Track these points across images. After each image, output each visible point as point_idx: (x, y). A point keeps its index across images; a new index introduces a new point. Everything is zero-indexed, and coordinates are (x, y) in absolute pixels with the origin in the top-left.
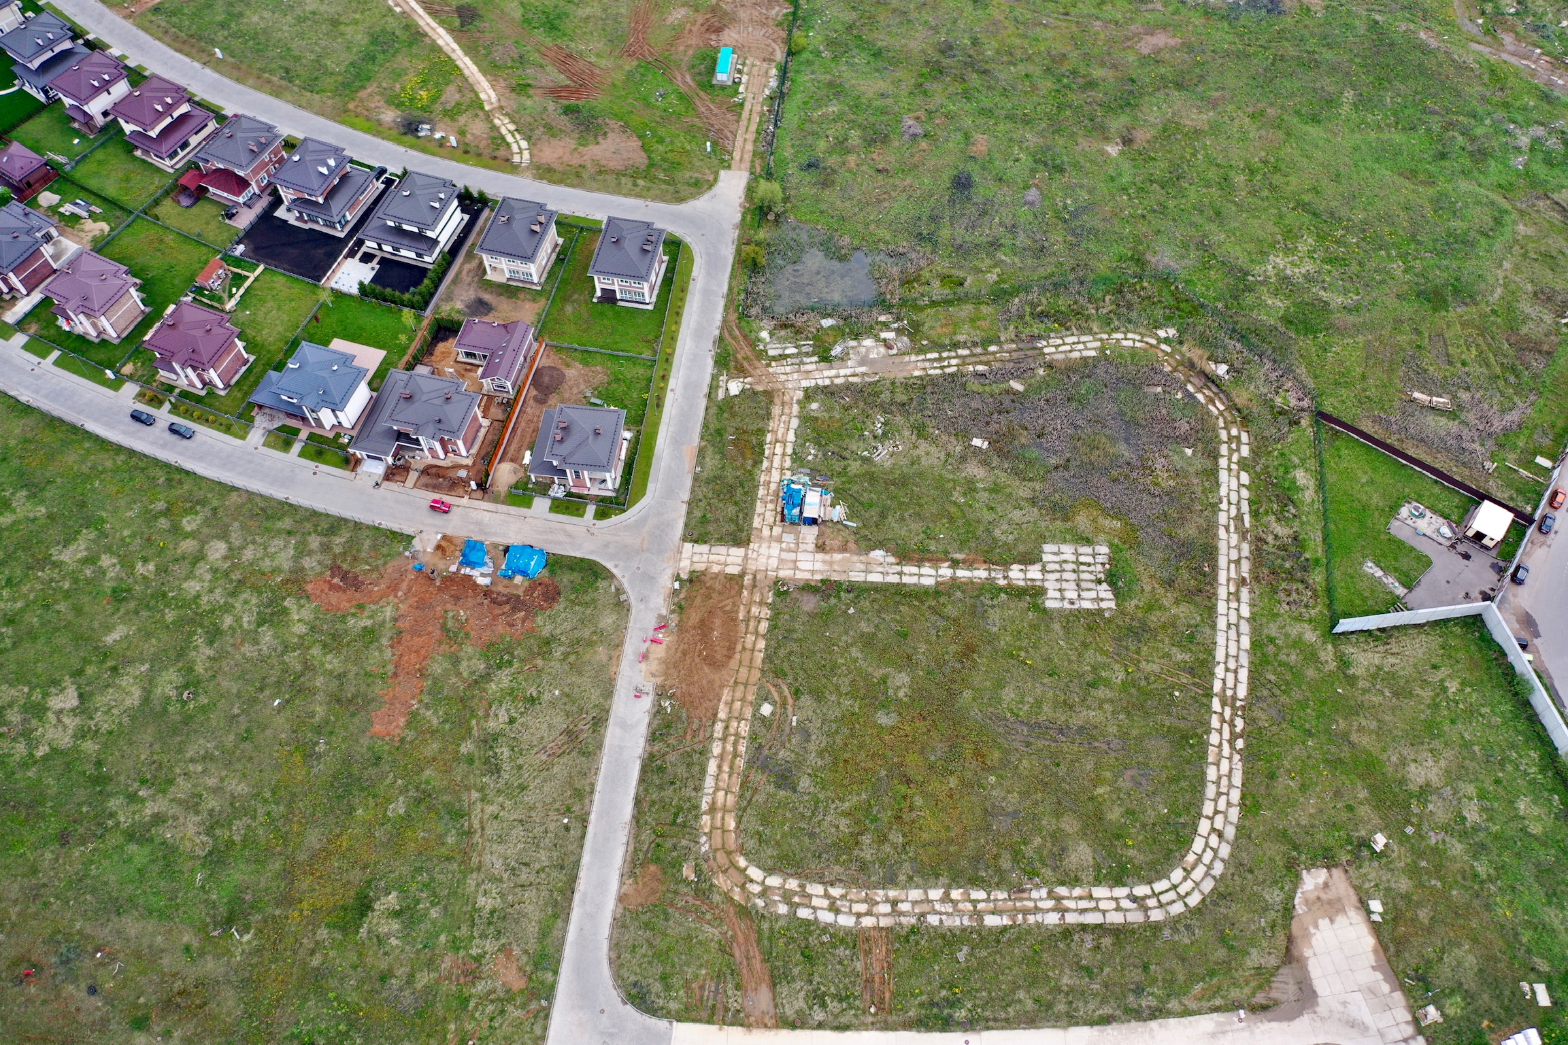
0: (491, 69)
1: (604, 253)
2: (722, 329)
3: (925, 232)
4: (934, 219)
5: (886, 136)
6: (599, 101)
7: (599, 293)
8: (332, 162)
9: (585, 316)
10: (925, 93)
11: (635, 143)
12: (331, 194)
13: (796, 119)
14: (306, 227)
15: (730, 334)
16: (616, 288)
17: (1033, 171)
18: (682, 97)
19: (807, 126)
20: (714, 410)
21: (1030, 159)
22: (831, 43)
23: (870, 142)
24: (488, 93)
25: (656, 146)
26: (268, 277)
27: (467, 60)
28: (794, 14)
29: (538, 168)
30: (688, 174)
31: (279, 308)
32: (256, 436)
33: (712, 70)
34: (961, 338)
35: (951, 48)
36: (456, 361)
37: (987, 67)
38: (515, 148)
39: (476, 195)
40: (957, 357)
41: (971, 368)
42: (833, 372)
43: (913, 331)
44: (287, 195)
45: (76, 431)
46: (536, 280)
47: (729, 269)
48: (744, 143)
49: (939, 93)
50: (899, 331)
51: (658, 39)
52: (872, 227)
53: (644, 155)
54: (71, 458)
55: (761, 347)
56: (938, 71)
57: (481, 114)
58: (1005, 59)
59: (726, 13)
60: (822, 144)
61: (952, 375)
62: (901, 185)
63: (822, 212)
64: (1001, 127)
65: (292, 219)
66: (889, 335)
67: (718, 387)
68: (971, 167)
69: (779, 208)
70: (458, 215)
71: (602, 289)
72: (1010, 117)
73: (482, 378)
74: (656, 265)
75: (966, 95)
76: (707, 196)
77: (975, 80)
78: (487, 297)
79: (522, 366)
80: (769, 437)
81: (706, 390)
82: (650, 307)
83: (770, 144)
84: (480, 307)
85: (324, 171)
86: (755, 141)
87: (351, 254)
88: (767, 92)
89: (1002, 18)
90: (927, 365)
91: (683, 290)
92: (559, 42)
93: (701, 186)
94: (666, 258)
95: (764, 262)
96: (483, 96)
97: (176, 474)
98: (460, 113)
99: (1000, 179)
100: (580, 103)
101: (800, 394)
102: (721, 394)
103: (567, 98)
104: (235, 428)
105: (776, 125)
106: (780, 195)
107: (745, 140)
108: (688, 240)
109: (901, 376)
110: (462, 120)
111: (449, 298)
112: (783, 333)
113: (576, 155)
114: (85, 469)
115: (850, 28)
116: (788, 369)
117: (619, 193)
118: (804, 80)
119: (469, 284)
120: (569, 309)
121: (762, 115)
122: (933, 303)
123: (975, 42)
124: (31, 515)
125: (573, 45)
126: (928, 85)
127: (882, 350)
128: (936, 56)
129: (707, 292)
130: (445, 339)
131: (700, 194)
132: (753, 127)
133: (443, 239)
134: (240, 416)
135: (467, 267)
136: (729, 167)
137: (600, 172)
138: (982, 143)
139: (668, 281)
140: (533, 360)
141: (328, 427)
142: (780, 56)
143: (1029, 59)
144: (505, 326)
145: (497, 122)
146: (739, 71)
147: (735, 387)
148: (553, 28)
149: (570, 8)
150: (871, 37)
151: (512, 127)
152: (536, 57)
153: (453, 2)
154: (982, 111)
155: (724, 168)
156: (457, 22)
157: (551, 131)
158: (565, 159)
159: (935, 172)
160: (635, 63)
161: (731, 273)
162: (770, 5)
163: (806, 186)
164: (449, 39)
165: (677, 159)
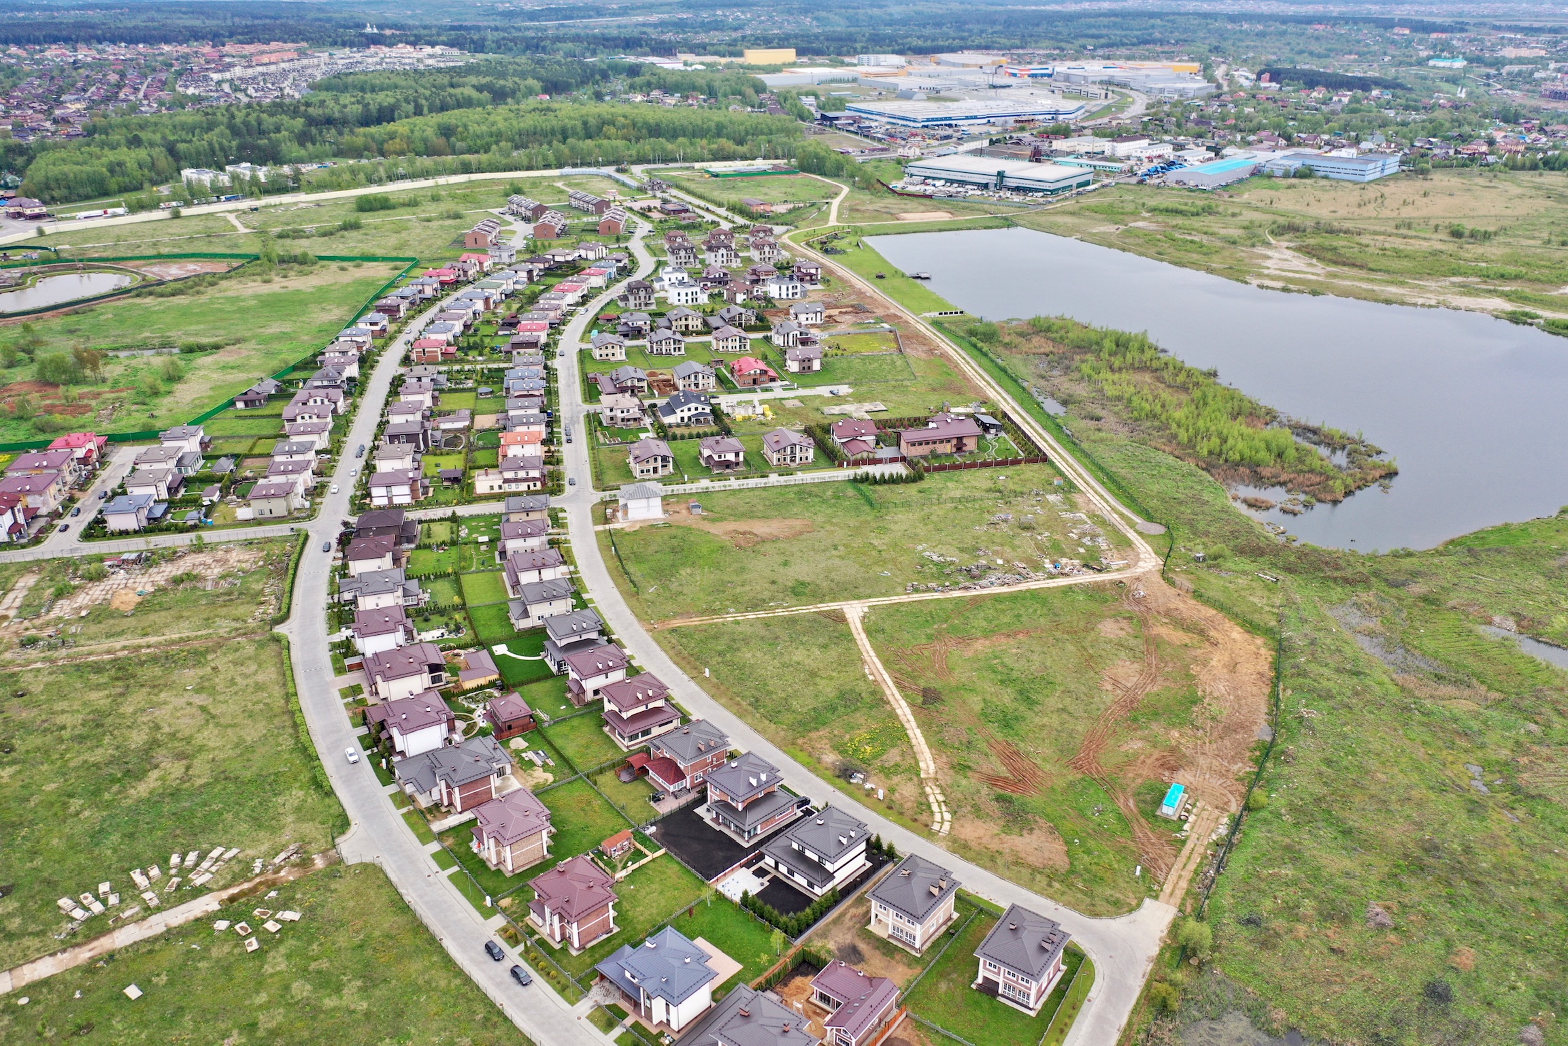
0: (938, 745)
1: (998, 938)
3: (1383, 1035)
4: (1395, 1022)
5: (1346, 916)
6: (1035, 799)
7: (980, 980)
8: (763, 777)
9: (959, 999)
10: (1400, 886)
11: (1059, 846)
12: (751, 806)
13: (1242, 871)
14: (718, 828)
16: (1000, 980)
17: (1534, 1007)
18: (1120, 818)
19: (1254, 881)
21: (1531, 992)
22: (1293, 809)
23: (1326, 916)
24: (928, 763)
25: (1081, 855)
26: (664, 861)
27: (918, 732)
28: (1258, 774)
29: (955, 841)
30: (1109, 892)
31: (661, 893)
32: (585, 1006)
33: (1159, 800)
35: (1437, 848)
36: (808, 1001)
37: (1480, 878)
38: (938, 817)
39: (885, 847)
44: (713, 795)
45: (434, 943)
46: (917, 945)
47: (1133, 1002)
48: (1178, 879)
49: (1416, 890)
51: (1108, 760)
52: (1316, 1008)
53: (1066, 859)
54: (415, 967)
56: (1420, 869)
57: (915, 779)
58: (1504, 875)
59: (1184, 756)
60: (1268, 903)
62: (1359, 973)
63: (1256, 974)
64: (1494, 945)
65: (708, 818)
68: (1450, 978)
69: (1205, 955)
70: (861, 859)
71: (985, 978)
72: (1506, 938)
73: (828, 1025)
74: (1051, 969)
75: (1452, 901)
76: (1125, 919)
77: (1464, 888)
78: (862, 946)
79: (874, 1030)
82: (1033, 1014)
83: (1208, 888)
84: (852, 954)
85: (754, 782)
86: (1191, 881)
87: (748, 865)
88: (1214, 837)
89: (1503, 834)
91: (1075, 1007)
92: (1009, 739)
93: (1119, 907)
94: (1064, 968)
95: (1176, 1006)
96: (922, 765)
97: (496, 1016)
98: (896, 773)
99: (1489, 1004)
100: (1014, 796)
103: (1003, 788)
104: (569, 992)
105: (1218, 870)
106: (1208, 942)
107: (1180, 877)
108: (1093, 957)
110: (896, 779)
111: (824, 935)
113: (996, 840)
114: (420, 981)
115: (1318, 801)
117: (1030, 889)
118: (1257, 836)
119: (849, 929)
120: (943, 986)
121: (1204, 857)
123: (1467, 850)
124: (352, 1007)
125: (1022, 745)
126: (1405, 878)
128: (1418, 853)
129: (1101, 1019)
130: (805, 974)
131: (1120, 915)
132: (1192, 866)
133: (839, 877)
134: (579, 981)
135: (853, 911)
136: (1156, 897)
137: (1016, 863)
138: (1467, 957)
139: (1060, 992)
140: (889, 1025)
141: (655, 1021)
142: (1235, 807)
143: (1535, 883)
144: (870, 980)
145: (928, 790)
146: (1187, 811)
148: (1008, 726)
149: (1029, 714)
150: (1341, 814)
151: (941, 798)
152: (983, 746)
153: (923, 683)
154: (1470, 923)
155: (1151, 897)
156: (920, 700)
157: (978, 812)
158: (984, 841)
159: (1404, 971)
160: (1080, 776)
161: (1135, 1008)
162: (1233, 760)
163: (1241, 941)
164: (908, 711)
165: (1101, 874)
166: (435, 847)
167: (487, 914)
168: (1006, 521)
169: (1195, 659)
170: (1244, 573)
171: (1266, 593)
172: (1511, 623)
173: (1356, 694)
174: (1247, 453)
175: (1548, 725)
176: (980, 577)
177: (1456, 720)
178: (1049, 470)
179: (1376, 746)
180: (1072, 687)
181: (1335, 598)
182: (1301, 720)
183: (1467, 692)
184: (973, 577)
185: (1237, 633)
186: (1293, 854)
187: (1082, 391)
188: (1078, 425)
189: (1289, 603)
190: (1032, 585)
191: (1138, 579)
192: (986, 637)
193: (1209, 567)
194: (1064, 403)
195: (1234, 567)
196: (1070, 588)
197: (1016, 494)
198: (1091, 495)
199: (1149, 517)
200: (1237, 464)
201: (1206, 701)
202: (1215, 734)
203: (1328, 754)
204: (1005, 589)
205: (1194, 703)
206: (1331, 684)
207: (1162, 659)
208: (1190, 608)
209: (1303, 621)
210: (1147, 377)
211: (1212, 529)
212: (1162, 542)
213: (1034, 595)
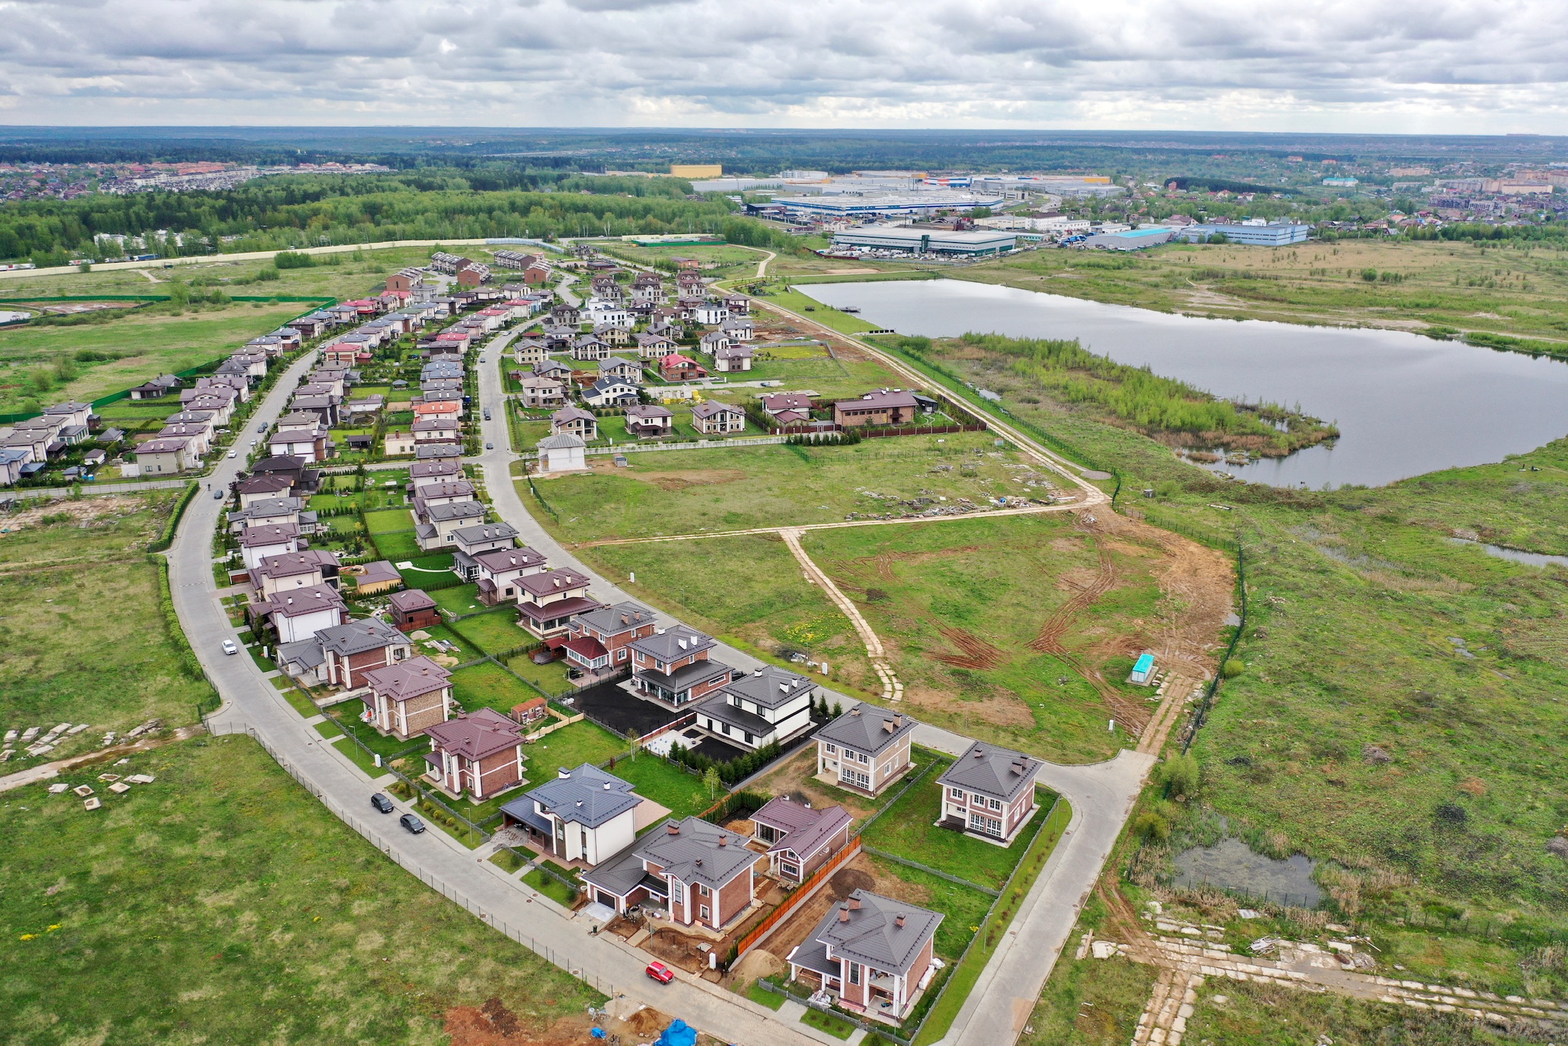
0: (885, 631)
1: (962, 763)
2: (1096, 887)
3: (1398, 850)
4: (1409, 839)
5: (1341, 754)
6: (994, 673)
7: (944, 818)
8: (694, 641)
9: (920, 835)
10: (1395, 730)
11: (1023, 710)
12: (680, 672)
13: (1223, 724)
14: (643, 698)
15: (1107, 896)
16: (966, 815)
17: (1557, 824)
18: (1088, 687)
19: (1237, 730)
20: (1066, 969)
21: (1551, 810)
22: (1272, 673)
23: (1320, 754)
24: (874, 645)
25: (1048, 716)
26: (583, 726)
27: (863, 622)
28: (1230, 650)
29: (908, 706)
30: (1081, 745)
31: (579, 751)
32: (486, 850)
33: (1129, 671)
34: (1461, 974)
35: (1429, 699)
37: (1480, 721)
38: (888, 687)
39: (830, 708)
40: (1454, 996)
41: (1478, 1013)
42: (1252, 968)
43: (1382, 951)
44: (636, 667)
45: (310, 798)
46: (871, 789)
47: (1117, 832)
48: (1156, 731)
49: (1413, 733)
50: (1356, 945)
51: (1070, 641)
52: (1320, 831)
53: (1032, 719)
54: (286, 821)
55: (1148, 917)
56: (1415, 716)
57: (862, 659)
58: (1503, 718)
59: (1150, 638)
60: (1255, 747)
61: (1447, 1015)
62: (1363, 800)
63: (1250, 805)
64: (1504, 775)
65: (632, 691)
66: (1345, 947)
67: (1079, 945)
68: (1461, 802)
69: (1192, 791)
70: (804, 717)
71: (949, 816)
72: (1515, 768)
74: (1023, 806)
75: (1452, 740)
76: (1099, 766)
77: (1462, 729)
78: (808, 792)
80: (1144, 1018)
81: (1060, 944)
82: (1005, 845)
83: (1189, 740)
84: (796, 799)
85: (683, 644)
86: (1169, 735)
87: (678, 727)
88: (1190, 699)
89: (1495, 687)
90: (1405, 994)
91: (1052, 838)
92: (963, 628)
93: (1091, 757)
94: (1036, 806)
95: (1166, 833)
96: (868, 647)
97: (378, 859)
98: (841, 654)
99: (1508, 822)
100: (971, 671)
101: (1200, 981)
102: (1081, 953)
103: (958, 665)
104: (468, 837)
105: (1197, 725)
106: (1195, 779)
107: (1157, 731)
108: (1068, 797)
109: (1361, 997)
110: (840, 659)
111: (765, 783)
112: (1182, 909)
113: (954, 705)
114: (292, 830)
115: (1296, 666)
116: (1184, 949)
118: (1234, 695)
119: (793, 779)
120: (902, 826)
121: (1181, 715)
122: (1412, 927)
123: (1461, 700)
124: (207, 854)
126: (1399, 723)
127: (1332, 962)
128: (1409, 703)
129: (1082, 850)
130: (745, 816)
131: (1096, 763)
132: (1169, 722)
133: (780, 730)
134: (482, 826)
135: (798, 764)
136: (1133, 748)
137: (977, 723)
138: (1478, 783)
139: (1034, 826)
140: (841, 857)
141: (569, 858)
142: (1209, 676)
143: (1538, 724)
145: (876, 667)
146: (1159, 679)
147: (1102, 950)
148: (959, 617)
149: (980, 607)
150: (1324, 676)
151: (891, 673)
152: (936, 633)
153: (866, 586)
154: (1475, 757)
155: (1126, 748)
156: (864, 597)
157: (931, 683)
158: (940, 705)
159: (1410, 798)
160: (1040, 654)
161: (1119, 838)
162: (1202, 641)
163: (1231, 778)
164: (852, 606)
165: (1070, 730)
166: (319, 719)
167: (375, 773)
168: (947, 470)
169: (1154, 566)
170: (1196, 505)
171: (1220, 518)
172: (1473, 533)
173: (1325, 586)
174: (1188, 419)
175: (1527, 604)
176: (922, 509)
177: (1431, 603)
178: (990, 436)
179: (1351, 623)
180: (1027, 587)
181: (1291, 520)
182: (1269, 605)
183: (1437, 585)
184: (916, 509)
185: (1193, 547)
186: (1277, 709)
187: (1017, 383)
188: (1014, 407)
189: (1246, 524)
190: (979, 515)
191: (1087, 510)
192: (931, 552)
193: (1160, 501)
194: (1000, 392)
195: (1184, 500)
196: (1018, 516)
197: (956, 452)
198: (1033, 453)
199: (1094, 466)
200: (1178, 430)
201: (1169, 596)
202: (1181, 621)
203: (1302, 631)
204: (950, 518)
205: (1156, 598)
206: (1297, 580)
207: (1118, 566)
208: (1143, 529)
209: (1261, 536)
210: (1082, 375)
211: (1159, 474)
212: (1109, 485)
213: (982, 522)
